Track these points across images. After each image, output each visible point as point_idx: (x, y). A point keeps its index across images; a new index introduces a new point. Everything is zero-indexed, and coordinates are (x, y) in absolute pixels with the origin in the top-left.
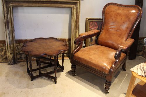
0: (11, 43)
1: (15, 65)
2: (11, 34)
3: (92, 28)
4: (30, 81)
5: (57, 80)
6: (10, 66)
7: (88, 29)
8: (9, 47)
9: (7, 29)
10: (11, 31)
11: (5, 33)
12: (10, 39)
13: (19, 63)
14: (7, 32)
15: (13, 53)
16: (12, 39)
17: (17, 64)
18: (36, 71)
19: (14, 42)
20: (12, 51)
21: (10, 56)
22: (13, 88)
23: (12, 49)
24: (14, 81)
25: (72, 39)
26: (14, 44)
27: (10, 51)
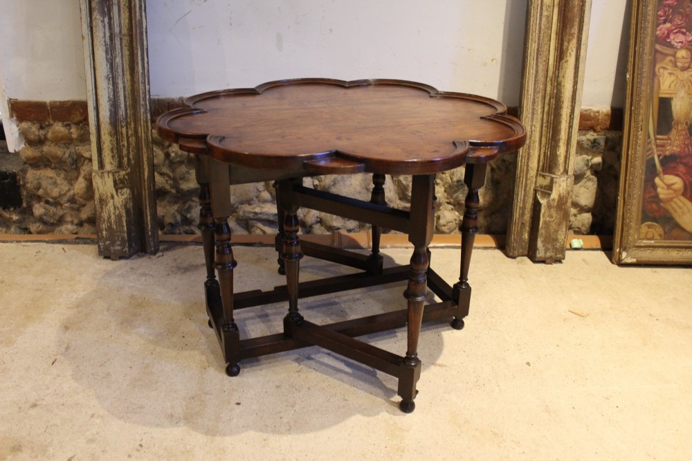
0: (122, 112)
1: (143, 264)
2: (126, 53)
3: (676, 39)
4: (217, 376)
5: (419, 385)
6: (108, 265)
7: (648, 40)
8: (106, 138)
9: (96, 15)
10: (125, 31)
11: (87, 41)
12: (115, 84)
13: (167, 250)
14: (101, 34)
15: (131, 180)
16: (128, 84)
17: (154, 253)
18: (270, 309)
19: (142, 108)
20: (125, 170)
21: (113, 197)
22: (86, 413)
23: (129, 152)
24: (105, 362)
25: (530, 104)
26: (142, 124)
27: (116, 163)
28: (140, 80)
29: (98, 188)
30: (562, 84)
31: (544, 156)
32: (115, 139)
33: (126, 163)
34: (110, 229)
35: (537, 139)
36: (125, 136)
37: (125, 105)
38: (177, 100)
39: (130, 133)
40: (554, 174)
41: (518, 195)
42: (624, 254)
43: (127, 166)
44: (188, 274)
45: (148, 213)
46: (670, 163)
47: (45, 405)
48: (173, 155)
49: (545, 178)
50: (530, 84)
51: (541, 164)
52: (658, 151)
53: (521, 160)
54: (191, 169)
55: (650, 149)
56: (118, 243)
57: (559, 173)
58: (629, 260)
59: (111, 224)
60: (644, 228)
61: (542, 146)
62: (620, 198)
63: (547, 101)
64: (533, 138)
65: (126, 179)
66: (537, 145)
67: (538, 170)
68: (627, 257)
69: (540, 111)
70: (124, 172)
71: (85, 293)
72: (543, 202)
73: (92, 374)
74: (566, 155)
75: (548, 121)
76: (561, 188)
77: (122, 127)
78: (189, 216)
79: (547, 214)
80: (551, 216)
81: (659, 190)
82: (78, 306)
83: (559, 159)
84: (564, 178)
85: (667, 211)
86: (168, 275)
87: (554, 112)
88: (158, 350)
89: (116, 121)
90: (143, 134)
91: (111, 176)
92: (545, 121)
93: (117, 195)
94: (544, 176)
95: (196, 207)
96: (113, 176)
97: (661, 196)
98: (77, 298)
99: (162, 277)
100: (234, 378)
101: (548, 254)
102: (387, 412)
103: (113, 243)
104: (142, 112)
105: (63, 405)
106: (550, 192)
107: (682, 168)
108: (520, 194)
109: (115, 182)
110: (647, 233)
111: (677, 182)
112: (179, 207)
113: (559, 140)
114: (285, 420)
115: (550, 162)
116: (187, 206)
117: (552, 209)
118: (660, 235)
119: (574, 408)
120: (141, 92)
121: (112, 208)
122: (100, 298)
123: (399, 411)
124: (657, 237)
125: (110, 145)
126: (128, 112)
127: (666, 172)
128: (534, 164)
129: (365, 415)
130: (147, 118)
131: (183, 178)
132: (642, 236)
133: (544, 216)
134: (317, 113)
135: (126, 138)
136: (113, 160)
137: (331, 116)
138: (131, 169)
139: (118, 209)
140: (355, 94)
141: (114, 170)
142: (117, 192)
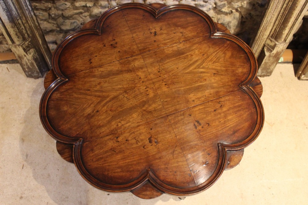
0: (14, 12)
15: (33, 43)
19: (26, 11)
20: (28, 41)
21: (25, 56)
22: (44, 201)
23: (27, 31)
24: (46, 166)
25: (275, 5)
26: (30, 19)
27: (21, 39)
29: (16, 52)
31: (275, 30)
32: (16, 28)
33: (27, 36)
34: (28, 68)
35: (273, 21)
37: (15, 8)
39: (24, 22)
40: (277, 41)
41: (254, 48)
42: (303, 76)
43: (28, 38)
45: (47, 58)
47: (26, 197)
49: (272, 42)
51: (272, 33)
53: (260, 33)
54: (65, 20)
56: (35, 73)
57: (281, 42)
58: (305, 78)
59: (29, 66)
61: (275, 25)
64: (271, 21)
65: (30, 45)
66: (272, 24)
67: (269, 36)
68: (304, 77)
69: (280, 7)
71: (26, 110)
72: (267, 54)
73: (42, 175)
74: (288, 33)
75: (283, 13)
76: (279, 49)
77: (18, 20)
79: (267, 59)
80: (269, 60)
83: (283, 35)
84: (283, 44)
87: (289, 10)
89: (13, 18)
90: (32, 25)
91: (20, 47)
92: (281, 13)
93: (27, 55)
94: (271, 41)
96: (22, 47)
98: (23, 115)
101: (263, 74)
102: (173, 198)
103: (33, 73)
104: (27, 13)
105: (33, 197)
106: (272, 50)
108: (255, 48)
109: (24, 50)
112: (63, 35)
113: (287, 26)
115: (277, 34)
117: (271, 57)
119: (254, 195)
120: (23, 3)
121: (27, 60)
125: (14, 33)
126: (19, 11)
128: (267, 33)
129: (163, 201)
130: (31, 15)
131: (62, 24)
133: (265, 60)
134: (137, 81)
135: (22, 25)
136: (19, 39)
137: (146, 88)
138: (31, 39)
139: (30, 60)
140: (161, 34)
141: (21, 43)
142: (27, 53)
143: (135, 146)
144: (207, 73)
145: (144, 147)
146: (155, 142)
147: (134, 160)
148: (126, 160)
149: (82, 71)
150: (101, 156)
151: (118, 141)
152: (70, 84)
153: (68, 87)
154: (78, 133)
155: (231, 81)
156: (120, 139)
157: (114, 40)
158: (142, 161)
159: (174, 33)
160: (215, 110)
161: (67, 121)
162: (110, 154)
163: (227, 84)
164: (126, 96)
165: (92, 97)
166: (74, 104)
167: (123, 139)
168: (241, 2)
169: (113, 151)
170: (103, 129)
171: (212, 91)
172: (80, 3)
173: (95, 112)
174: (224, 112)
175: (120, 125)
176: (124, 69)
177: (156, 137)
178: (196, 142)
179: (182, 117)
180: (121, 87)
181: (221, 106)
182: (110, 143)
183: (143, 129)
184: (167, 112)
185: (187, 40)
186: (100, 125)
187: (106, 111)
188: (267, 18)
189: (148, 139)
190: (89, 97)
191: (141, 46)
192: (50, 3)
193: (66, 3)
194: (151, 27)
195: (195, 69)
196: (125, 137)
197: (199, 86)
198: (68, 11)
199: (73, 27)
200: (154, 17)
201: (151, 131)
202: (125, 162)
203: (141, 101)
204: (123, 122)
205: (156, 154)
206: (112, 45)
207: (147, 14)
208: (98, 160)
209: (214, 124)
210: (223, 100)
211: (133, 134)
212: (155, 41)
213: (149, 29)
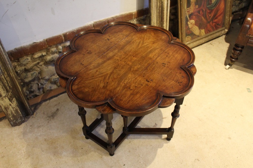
1: (31, 120)
6: (19, 129)
17: (33, 114)
19: (9, 65)
21: (10, 105)
23: (8, 84)
26: (12, 71)
27: (5, 92)
28: (4, 54)
29: (2, 105)
30: (164, 2)
32: (1, 83)
33: (9, 89)
34: (13, 116)
35: (156, 22)
36: (4, 79)
38: (14, 50)
39: (6, 76)
43: (10, 90)
44: (55, 118)
46: (191, 16)
48: (19, 72)
50: (153, 5)
52: (188, 13)
54: (27, 73)
55: (186, 13)
56: (19, 119)
59: (13, 114)
60: (186, 39)
61: (158, 24)
62: (180, 32)
63: (158, 9)
65: (12, 95)
69: (156, 12)
70: (10, 93)
71: (25, 148)
77: (2, 76)
78: (32, 90)
81: (189, 26)
82: (29, 156)
85: (191, 31)
86: (48, 122)
87: (161, 12)
88: (79, 159)
90: (14, 75)
91: (6, 98)
92: (158, 15)
93: (12, 103)
95: (33, 85)
96: (8, 97)
97: (190, 27)
99: (47, 125)
100: (114, 156)
103: (17, 120)
104: (10, 67)
107: (194, 17)
109: (9, 99)
110: (187, 40)
111: (193, 21)
113: (164, 21)
114: (142, 163)
116: (30, 87)
118: (191, 39)
120: (6, 59)
121: (12, 109)
122: (34, 147)
123: (168, 141)
124: (190, 40)
126: (2, 68)
127: (190, 19)
130: (12, 68)
131: (26, 78)
132: (186, 41)
134: (117, 62)
135: (5, 79)
136: (4, 91)
137: (125, 62)
138: (12, 90)
139: (14, 108)
140: (112, 38)
141: (6, 95)
142: (11, 102)
143: (142, 87)
144: (149, 44)
145: (147, 85)
146: (151, 81)
147: (147, 93)
148: (143, 95)
149: (81, 70)
150: (128, 100)
151: (132, 89)
152: (79, 79)
153: (79, 81)
154: (105, 97)
155: (164, 43)
156: (132, 88)
157: (88, 50)
158: (152, 91)
159: (118, 36)
160: (167, 56)
161: (93, 95)
162: (132, 96)
163: (163, 45)
164: (117, 69)
165: (98, 78)
166: (90, 86)
167: (133, 87)
168: (133, 21)
169: (133, 94)
170: (118, 89)
171: (159, 50)
172: (37, 55)
173: (106, 84)
174: (171, 55)
175: (126, 83)
176: (105, 60)
177: (149, 78)
178: (170, 72)
179: (154, 65)
180: (111, 67)
181: (168, 53)
182: (128, 93)
183: (139, 79)
184: (145, 67)
185: (127, 36)
186: (114, 88)
187: (112, 80)
188: (153, 20)
189: (146, 81)
190: (96, 79)
191: (106, 47)
192: (15, 63)
193: (28, 58)
194: (103, 38)
195: (142, 45)
196: (134, 86)
197: (150, 50)
198: (29, 64)
199: (34, 77)
200: (101, 33)
201: (144, 78)
202: (143, 96)
203: (127, 68)
204: (126, 81)
205: (156, 85)
206: (88, 53)
207: (96, 33)
208: (128, 102)
209: (171, 61)
210: (167, 51)
211: (136, 83)
212: (111, 42)
213: (103, 39)
